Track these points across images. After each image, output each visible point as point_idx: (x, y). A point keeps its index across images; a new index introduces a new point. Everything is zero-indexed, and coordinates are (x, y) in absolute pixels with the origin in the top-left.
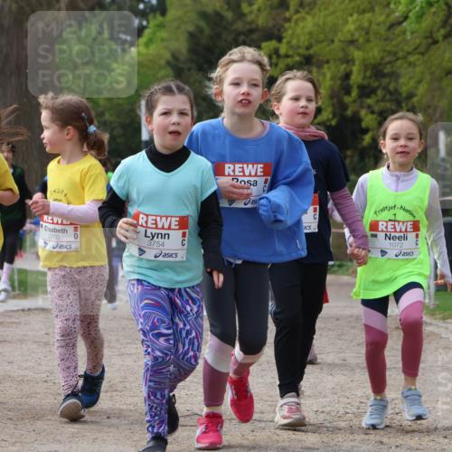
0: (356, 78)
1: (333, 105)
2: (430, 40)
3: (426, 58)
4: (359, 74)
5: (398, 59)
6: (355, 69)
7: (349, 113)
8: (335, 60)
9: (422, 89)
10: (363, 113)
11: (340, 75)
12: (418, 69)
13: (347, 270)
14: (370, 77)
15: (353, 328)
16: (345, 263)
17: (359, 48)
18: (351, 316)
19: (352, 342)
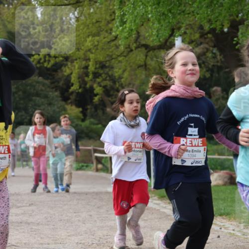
0: (92, 68)
1: (79, 82)
2: (129, 50)
3: (127, 59)
4: (93, 66)
5: (113, 59)
6: (91, 63)
7: (88, 86)
8: (79, 58)
9: (126, 75)
10: (95, 86)
11: (83, 66)
12: (124, 64)
13: (91, 168)
14: (99, 68)
15: (95, 199)
16: (89, 165)
17: (92, 53)
18: (93, 193)
19: (94, 206)
